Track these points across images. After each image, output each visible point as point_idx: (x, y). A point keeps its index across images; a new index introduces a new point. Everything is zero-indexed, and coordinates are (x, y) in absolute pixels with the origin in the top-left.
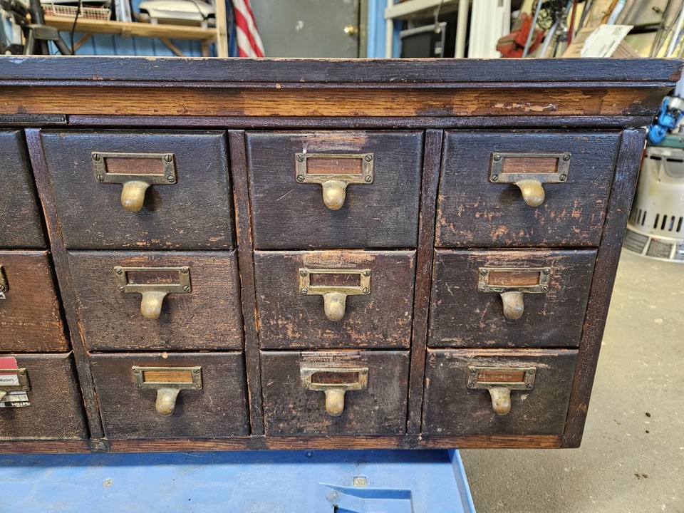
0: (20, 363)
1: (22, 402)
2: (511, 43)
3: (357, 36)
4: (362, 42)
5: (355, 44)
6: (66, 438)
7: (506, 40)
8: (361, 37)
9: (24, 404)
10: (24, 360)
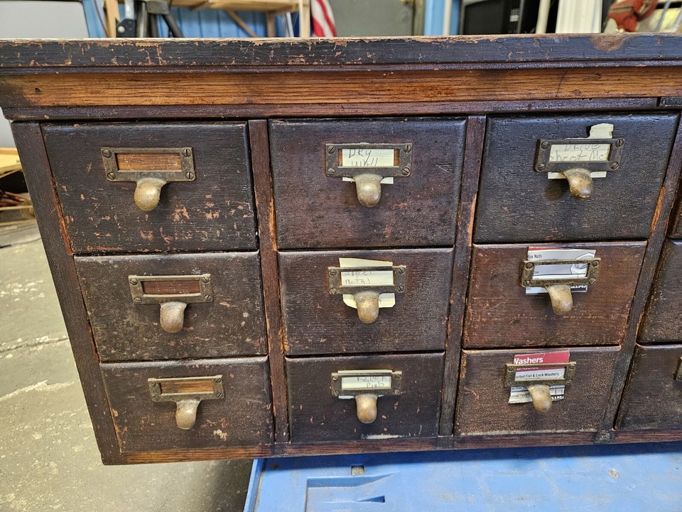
0: (573, 356)
1: (556, 396)
2: (629, 10)
3: (412, 4)
4: (419, 11)
5: (410, 13)
6: (582, 430)
7: (622, 6)
8: (417, 6)
9: (558, 397)
10: (576, 353)
